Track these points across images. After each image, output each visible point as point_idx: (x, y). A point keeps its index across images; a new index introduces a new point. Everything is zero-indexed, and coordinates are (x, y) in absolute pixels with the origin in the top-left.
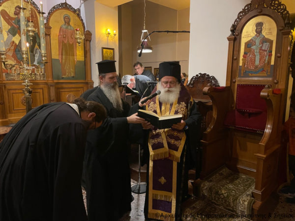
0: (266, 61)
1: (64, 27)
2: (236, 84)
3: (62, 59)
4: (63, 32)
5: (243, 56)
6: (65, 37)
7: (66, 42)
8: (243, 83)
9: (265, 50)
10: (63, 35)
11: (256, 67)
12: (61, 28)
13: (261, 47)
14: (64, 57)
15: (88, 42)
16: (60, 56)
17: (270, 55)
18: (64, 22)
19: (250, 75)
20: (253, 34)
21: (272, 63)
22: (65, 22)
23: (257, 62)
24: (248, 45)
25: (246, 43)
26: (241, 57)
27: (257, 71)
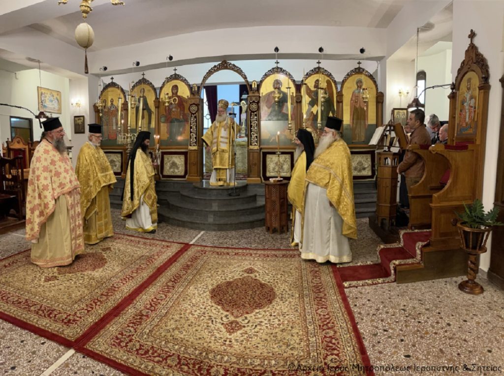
0: (473, 118)
1: (357, 92)
3: (353, 123)
4: (355, 97)
5: (460, 113)
6: (357, 102)
7: (358, 106)
9: (472, 106)
10: (355, 99)
12: (353, 93)
13: (470, 104)
14: (355, 121)
15: (380, 104)
16: (351, 121)
18: (356, 87)
19: (463, 132)
22: (358, 87)
27: (467, 127)
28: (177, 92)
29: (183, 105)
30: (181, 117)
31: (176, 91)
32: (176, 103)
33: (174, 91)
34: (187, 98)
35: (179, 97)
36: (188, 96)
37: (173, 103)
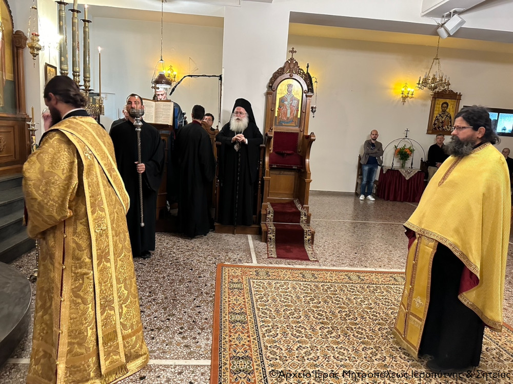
0: (295, 115)
2: (273, 131)
5: (278, 109)
8: (278, 131)
9: (293, 106)
11: (288, 118)
13: (291, 103)
17: (298, 110)
19: (283, 124)
20: (286, 92)
21: (299, 116)
23: (288, 115)
24: (282, 100)
25: (280, 99)
26: (277, 110)
27: (289, 121)
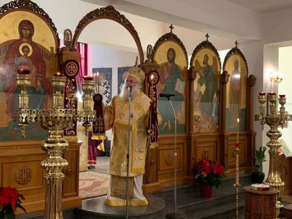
6: (234, 84)
7: (234, 89)
12: (232, 74)
14: (232, 105)
28: (31, 35)
29: (43, 61)
30: (39, 83)
31: (28, 32)
32: (29, 55)
33: (24, 31)
34: (50, 50)
35: (34, 45)
36: (52, 48)
37: (22, 54)
